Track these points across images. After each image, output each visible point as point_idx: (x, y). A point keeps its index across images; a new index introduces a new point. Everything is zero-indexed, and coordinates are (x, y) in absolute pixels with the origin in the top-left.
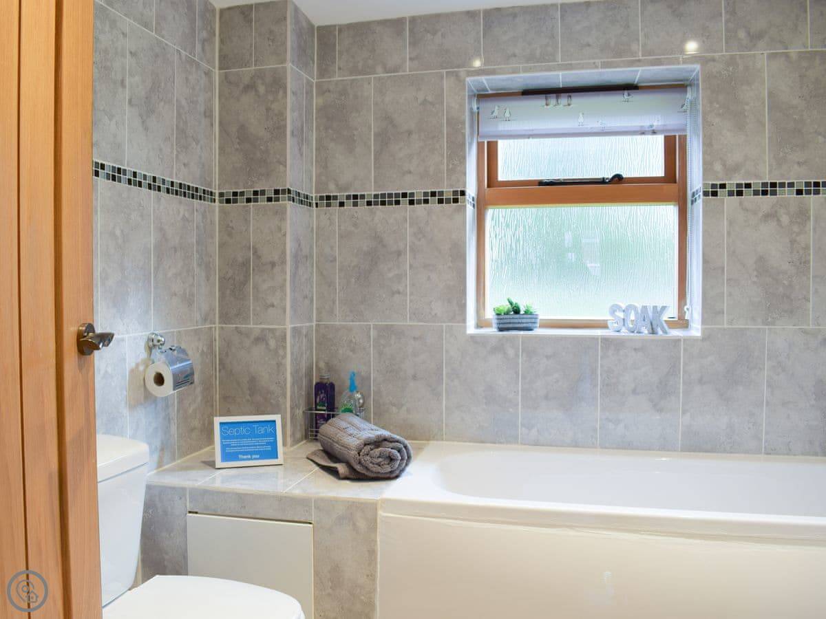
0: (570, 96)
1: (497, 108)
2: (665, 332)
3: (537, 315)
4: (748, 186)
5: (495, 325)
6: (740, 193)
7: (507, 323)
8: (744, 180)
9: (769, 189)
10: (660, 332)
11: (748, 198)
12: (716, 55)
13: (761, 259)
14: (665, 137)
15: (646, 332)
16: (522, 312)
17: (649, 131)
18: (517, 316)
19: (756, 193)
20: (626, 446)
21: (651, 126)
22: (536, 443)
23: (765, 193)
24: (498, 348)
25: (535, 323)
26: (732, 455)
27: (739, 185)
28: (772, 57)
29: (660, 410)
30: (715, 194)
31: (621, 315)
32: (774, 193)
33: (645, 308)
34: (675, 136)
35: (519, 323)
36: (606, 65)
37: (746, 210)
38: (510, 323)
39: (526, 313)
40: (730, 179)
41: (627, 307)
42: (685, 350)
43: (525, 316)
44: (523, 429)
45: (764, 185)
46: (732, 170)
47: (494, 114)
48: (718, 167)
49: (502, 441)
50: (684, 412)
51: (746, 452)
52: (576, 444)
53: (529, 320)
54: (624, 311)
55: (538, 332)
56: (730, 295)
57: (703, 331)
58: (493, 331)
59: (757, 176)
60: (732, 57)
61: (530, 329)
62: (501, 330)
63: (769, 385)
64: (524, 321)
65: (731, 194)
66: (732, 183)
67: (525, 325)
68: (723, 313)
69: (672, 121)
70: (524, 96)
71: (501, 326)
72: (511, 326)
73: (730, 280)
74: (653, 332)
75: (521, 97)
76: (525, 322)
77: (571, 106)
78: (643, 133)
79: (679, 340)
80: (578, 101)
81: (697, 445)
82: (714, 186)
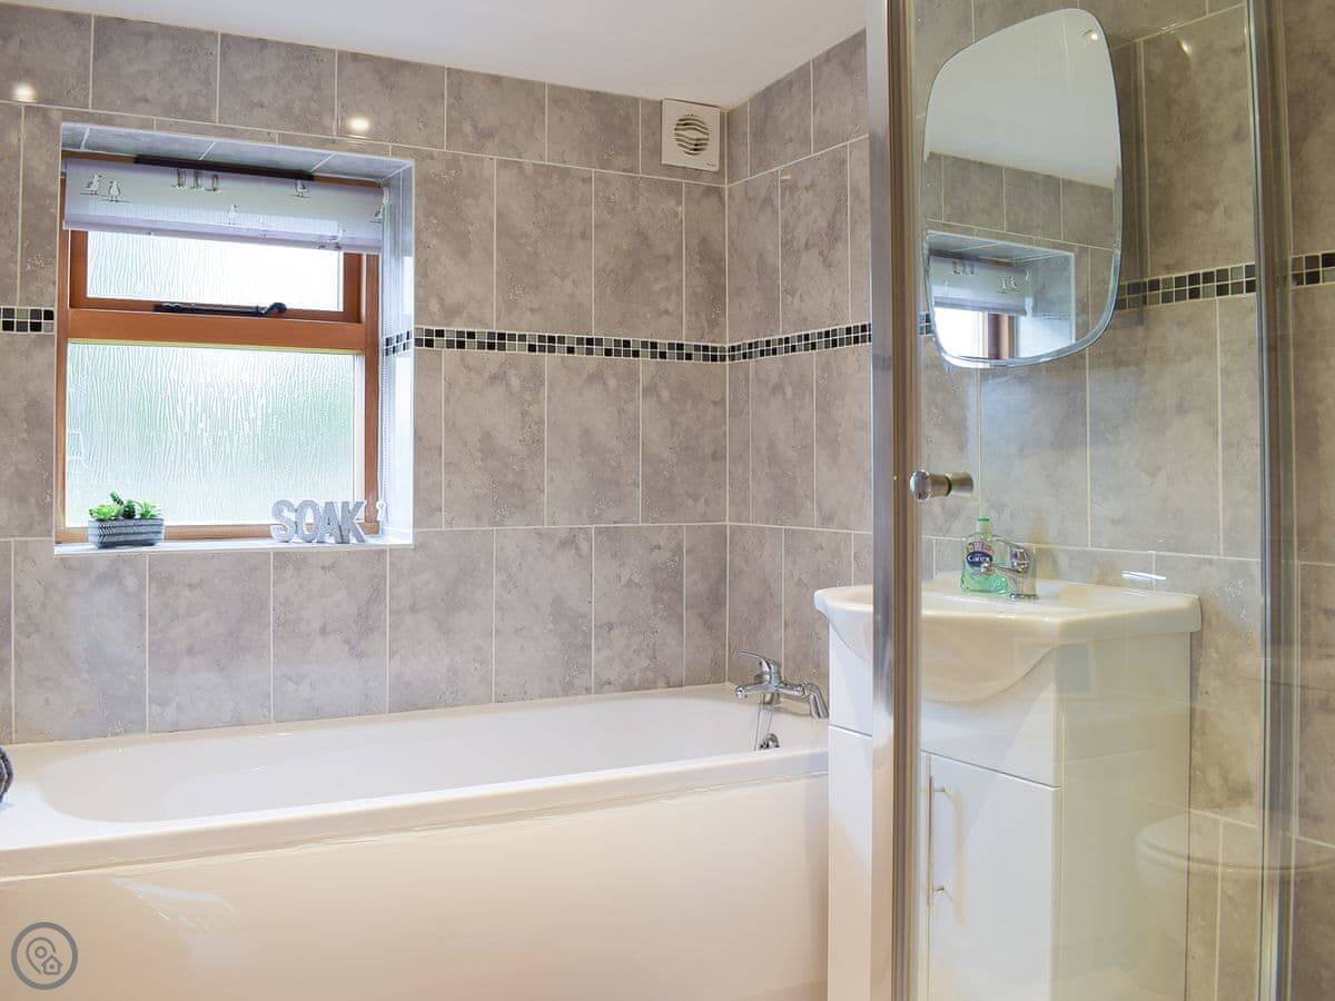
0: (216, 177)
1: (96, 177)
2: (361, 540)
3: (162, 520)
4: (471, 335)
5: (94, 539)
6: (461, 345)
7: (115, 535)
8: (466, 326)
9: (497, 342)
10: (353, 541)
11: (471, 352)
12: (436, 151)
13: (487, 437)
14: (345, 254)
15: (332, 540)
16: (138, 516)
17: (329, 244)
18: (131, 522)
19: (481, 346)
20: (313, 713)
21: (334, 238)
22: (175, 728)
23: (491, 346)
24: (112, 576)
25: (159, 532)
26: (455, 709)
27: (460, 334)
28: (503, 165)
29: (360, 656)
30: (429, 343)
31: (292, 516)
32: (502, 347)
33: (330, 505)
34: (360, 256)
35: (134, 533)
36: (285, 140)
37: (469, 368)
38: (120, 534)
39: (143, 516)
40: (449, 325)
41: (300, 505)
42: (392, 564)
43: (143, 522)
44: (154, 706)
45: (491, 335)
46: (451, 312)
47: (93, 188)
48: (434, 306)
49: (118, 730)
50: (393, 654)
51: (473, 702)
52: (238, 722)
53: (150, 529)
54: (296, 511)
55: (163, 546)
56: (449, 485)
57: (415, 536)
58: (89, 548)
59: (483, 324)
60: (455, 158)
61: (149, 543)
62: (104, 546)
63: (499, 608)
64: (142, 530)
65: (450, 344)
66: (453, 328)
67: (143, 537)
68: (441, 511)
69: (361, 234)
70: (139, 166)
71: (106, 539)
72: (122, 538)
73: (450, 463)
74: (343, 541)
75: (135, 166)
76: (144, 530)
77: (218, 192)
78: (322, 246)
79: (384, 551)
80: (229, 186)
81: (410, 702)
82: (429, 332)
